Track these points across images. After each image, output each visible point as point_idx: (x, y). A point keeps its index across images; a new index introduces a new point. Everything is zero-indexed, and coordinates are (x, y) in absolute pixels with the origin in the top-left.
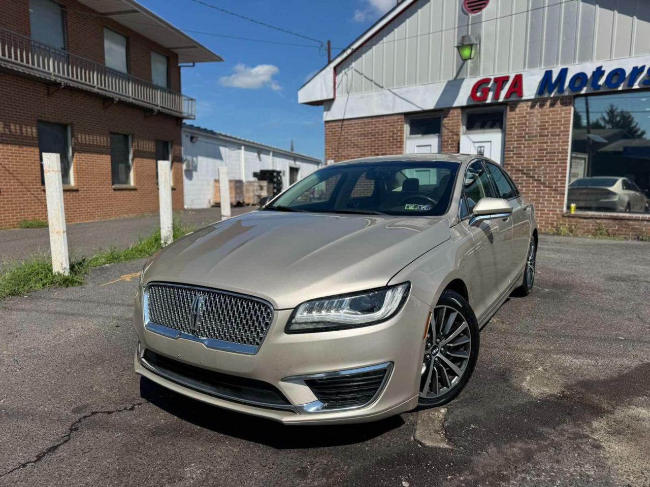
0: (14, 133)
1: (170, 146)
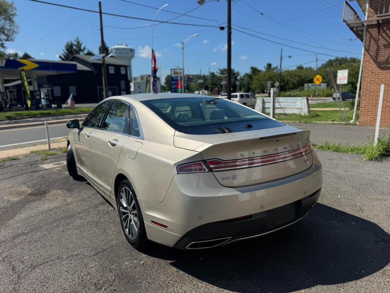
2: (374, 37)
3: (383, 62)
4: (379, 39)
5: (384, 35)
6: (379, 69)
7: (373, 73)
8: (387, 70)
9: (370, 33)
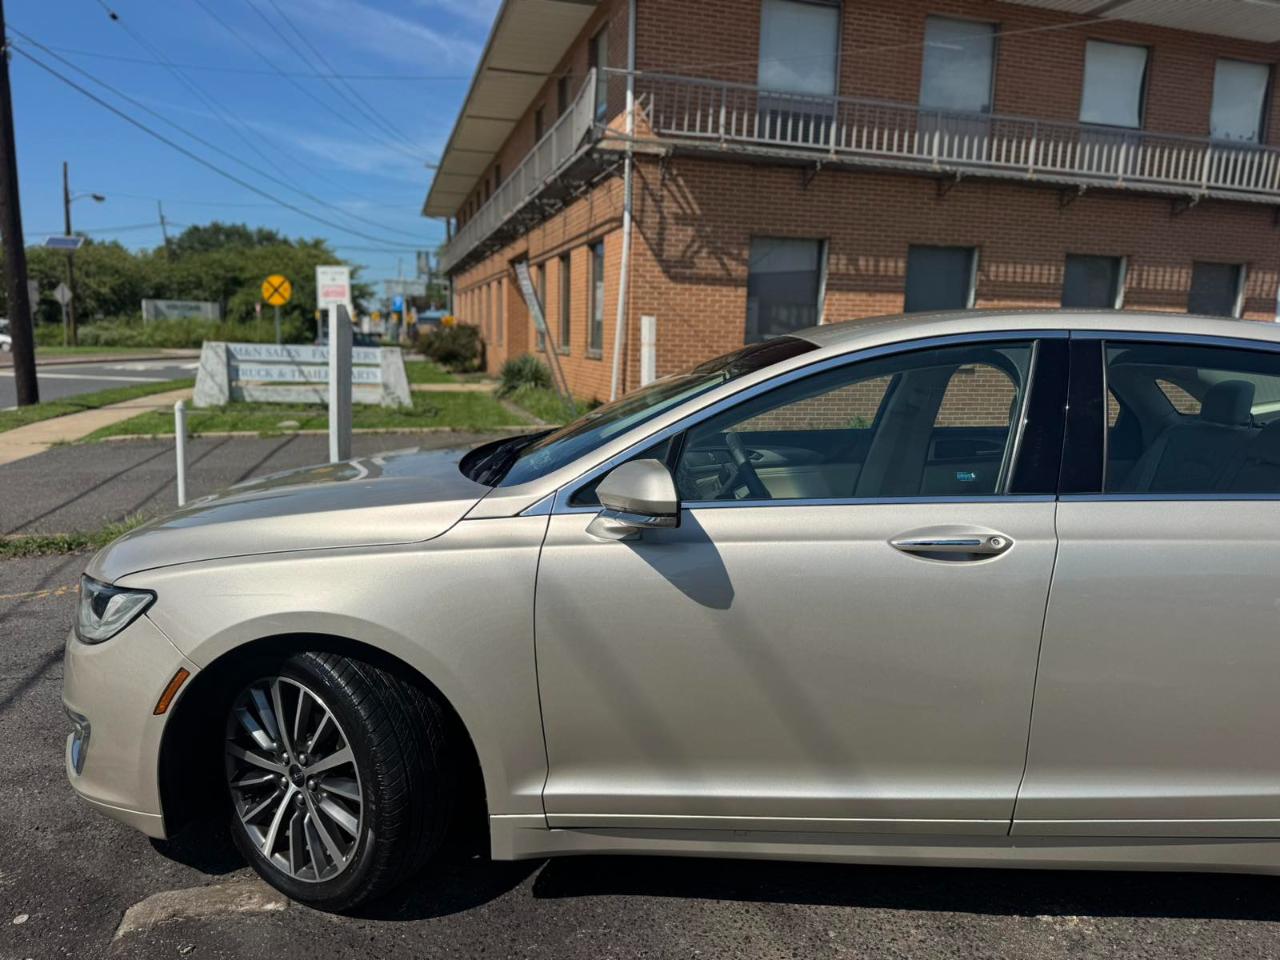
0: (864, 273)
1: (1243, 274)
2: (652, 190)
3: (676, 262)
4: (662, 196)
5: (674, 188)
6: (668, 280)
7: (654, 288)
8: (700, 284)
9: (642, 177)
